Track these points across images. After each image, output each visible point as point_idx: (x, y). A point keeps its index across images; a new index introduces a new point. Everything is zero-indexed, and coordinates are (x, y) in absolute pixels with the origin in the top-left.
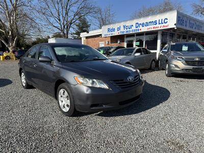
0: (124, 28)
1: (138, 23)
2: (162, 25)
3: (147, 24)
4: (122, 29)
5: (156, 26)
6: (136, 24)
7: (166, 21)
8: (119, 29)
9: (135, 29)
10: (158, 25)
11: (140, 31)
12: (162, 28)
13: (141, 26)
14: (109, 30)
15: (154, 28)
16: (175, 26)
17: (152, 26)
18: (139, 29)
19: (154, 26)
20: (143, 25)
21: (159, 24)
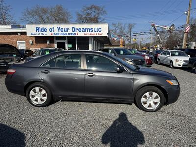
0: (59, 30)
1: (74, 28)
2: (98, 33)
3: (84, 30)
4: (56, 31)
5: (92, 33)
6: (73, 28)
7: (100, 30)
8: (51, 30)
9: (72, 33)
10: (93, 33)
11: (77, 35)
12: (97, 36)
13: (78, 31)
14: (37, 29)
15: (90, 34)
16: (107, 35)
17: (89, 33)
18: (76, 33)
19: (90, 32)
20: (80, 30)
21: (95, 31)
